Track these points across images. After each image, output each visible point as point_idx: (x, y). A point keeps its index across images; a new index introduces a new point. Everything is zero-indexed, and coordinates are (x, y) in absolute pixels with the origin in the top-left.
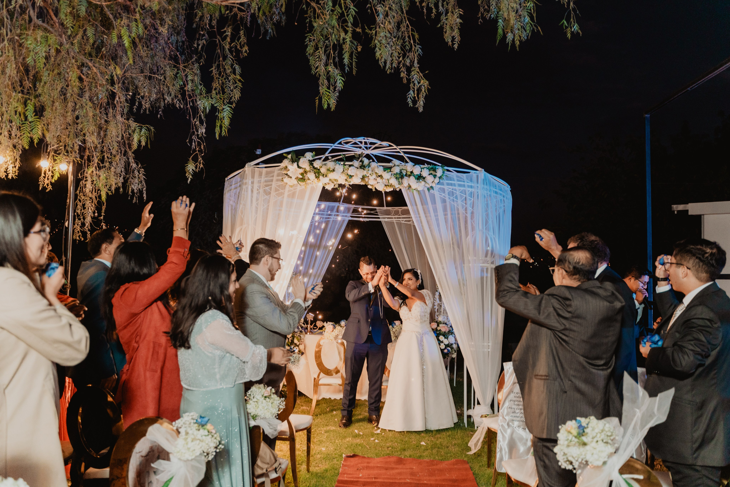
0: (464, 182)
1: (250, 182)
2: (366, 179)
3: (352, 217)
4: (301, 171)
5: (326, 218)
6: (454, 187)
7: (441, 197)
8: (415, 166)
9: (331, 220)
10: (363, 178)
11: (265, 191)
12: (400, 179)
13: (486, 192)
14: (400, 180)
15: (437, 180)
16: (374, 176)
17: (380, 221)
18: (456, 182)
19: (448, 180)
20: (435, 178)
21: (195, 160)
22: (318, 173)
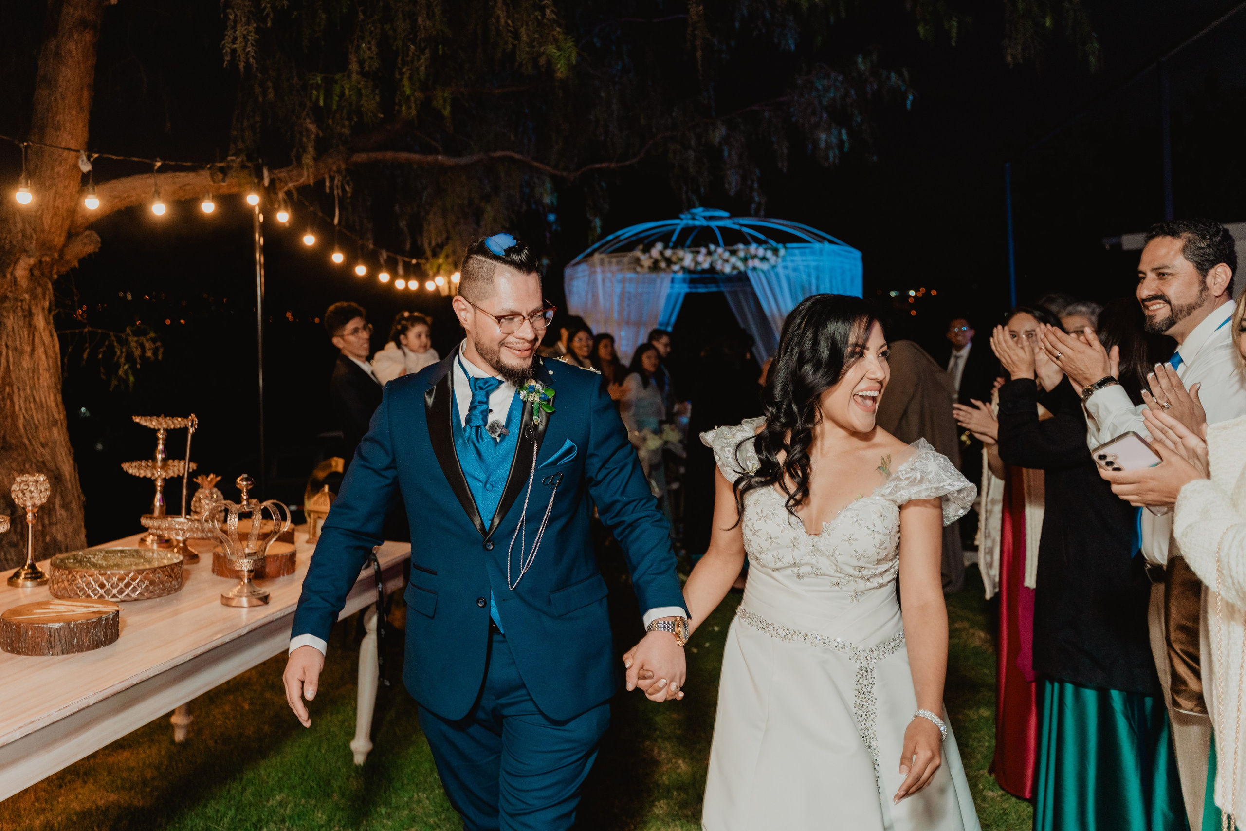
0: (807, 256)
2: (713, 265)
3: (689, 288)
4: (653, 260)
7: (785, 273)
8: (759, 248)
14: (745, 263)
16: (721, 260)
18: (800, 258)
19: (791, 257)
20: (778, 257)
22: (669, 262)
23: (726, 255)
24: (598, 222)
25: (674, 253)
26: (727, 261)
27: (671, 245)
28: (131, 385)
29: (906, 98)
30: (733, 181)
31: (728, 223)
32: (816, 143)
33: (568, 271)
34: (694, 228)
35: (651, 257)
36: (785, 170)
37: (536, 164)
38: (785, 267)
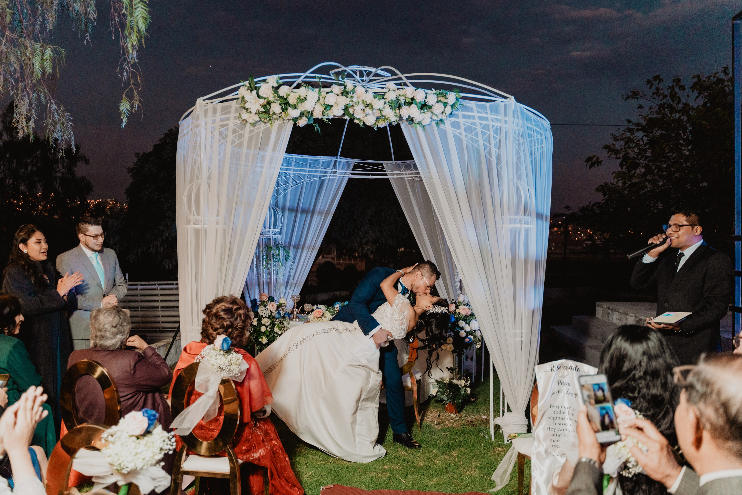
0: (487, 113)
1: (203, 123)
2: (351, 110)
3: (352, 174)
4: (262, 101)
5: (321, 176)
6: (474, 121)
7: (454, 135)
8: (417, 91)
9: (327, 178)
10: (346, 109)
11: (220, 133)
12: (397, 109)
13: (517, 128)
14: (397, 111)
15: (448, 110)
16: (361, 106)
17: (388, 179)
18: (475, 114)
19: (464, 111)
20: (445, 107)
21: (130, 97)
22: (285, 104)
23: (370, 97)
25: (293, 91)
26: (369, 106)
35: (260, 97)
38: (456, 125)
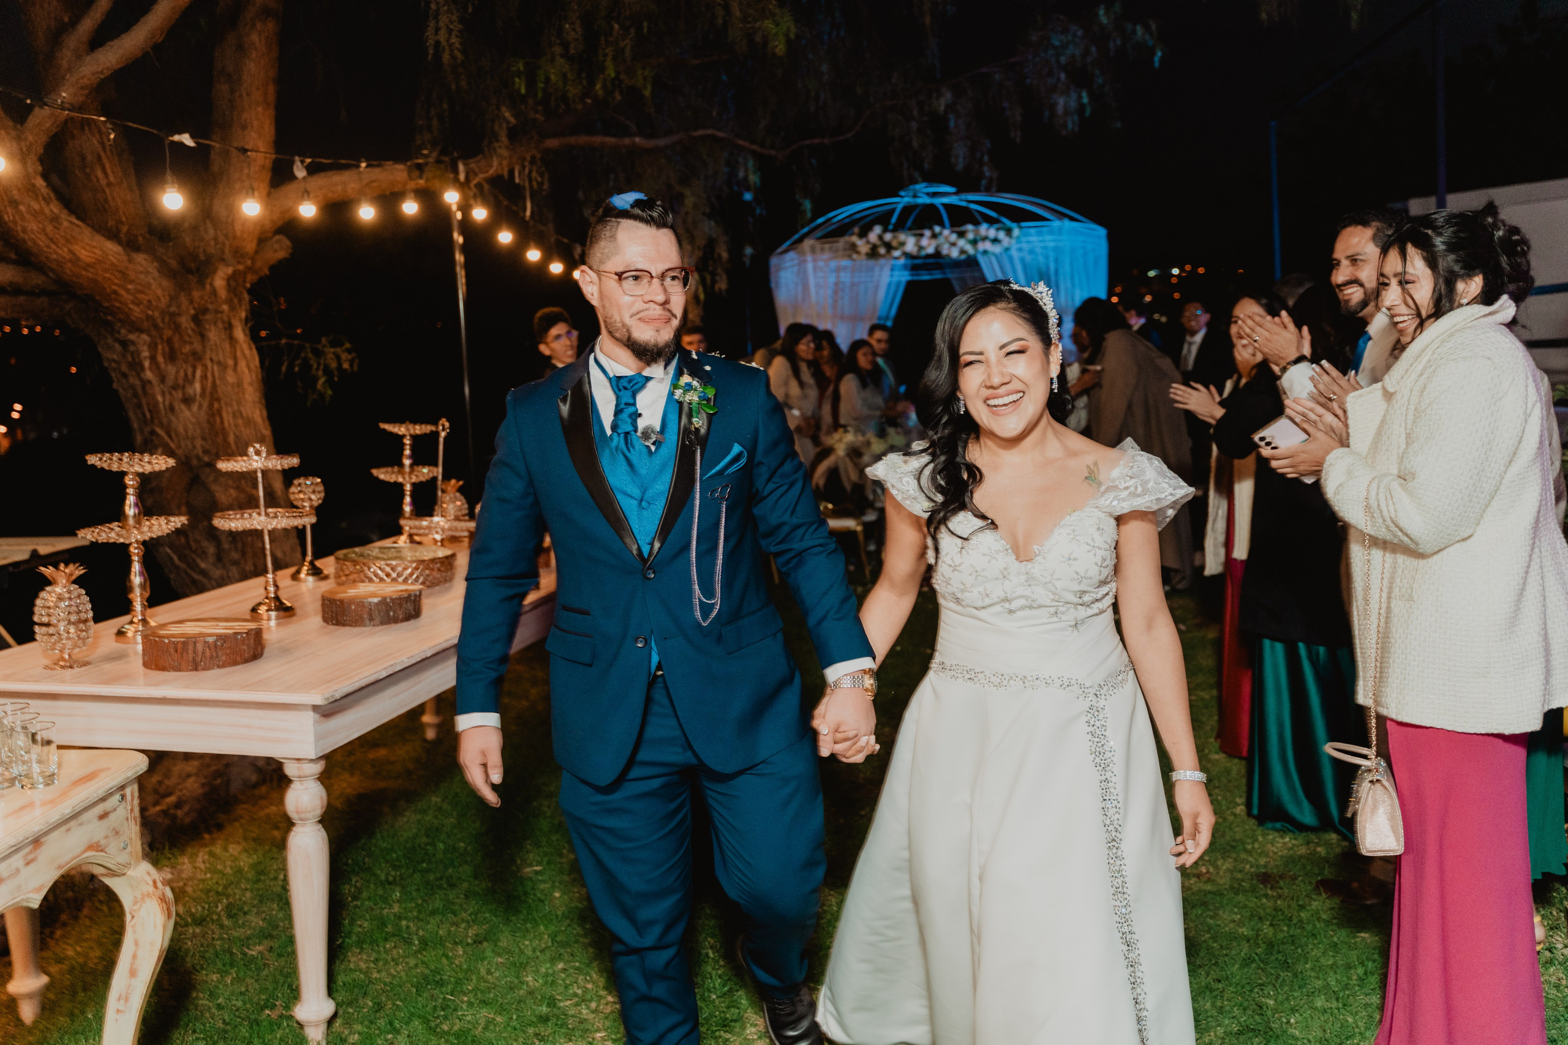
4: (870, 246)
8: (990, 228)
10: (936, 248)
14: (975, 245)
16: (947, 244)
23: (953, 237)
24: (807, 205)
25: (895, 237)
26: (954, 244)
27: (891, 227)
28: (328, 398)
29: (1154, 54)
30: (960, 155)
31: (953, 200)
32: (1053, 107)
33: (774, 261)
34: (916, 206)
35: (868, 242)
36: (1018, 140)
37: (741, 142)
